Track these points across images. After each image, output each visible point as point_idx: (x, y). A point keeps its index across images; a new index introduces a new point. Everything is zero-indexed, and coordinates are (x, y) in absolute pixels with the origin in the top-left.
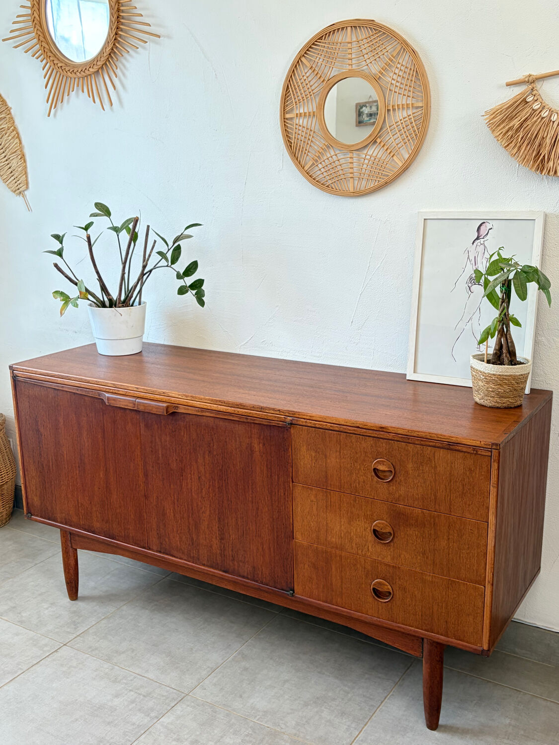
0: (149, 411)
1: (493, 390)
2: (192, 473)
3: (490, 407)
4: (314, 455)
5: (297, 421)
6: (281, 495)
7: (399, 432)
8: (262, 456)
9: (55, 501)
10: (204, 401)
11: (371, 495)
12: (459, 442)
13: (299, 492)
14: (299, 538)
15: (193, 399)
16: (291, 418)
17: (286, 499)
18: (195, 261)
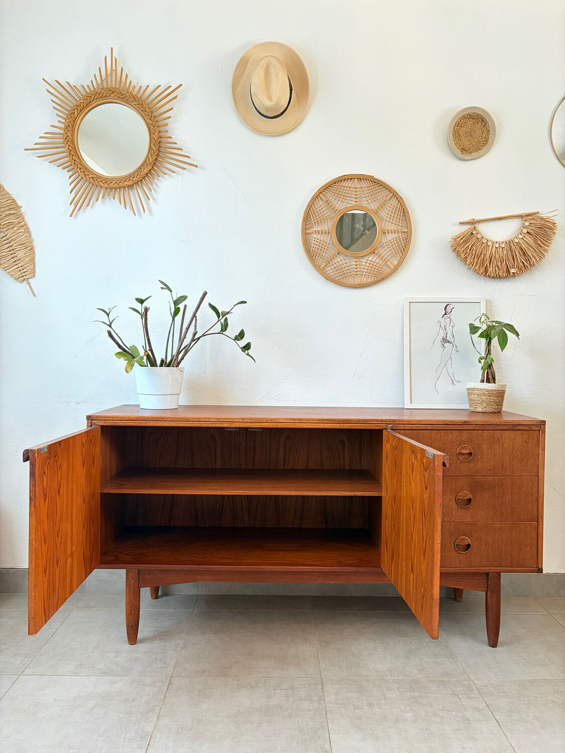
1: (493, 401)
5: (397, 426)
11: (456, 473)
15: (300, 422)
18: (243, 330)
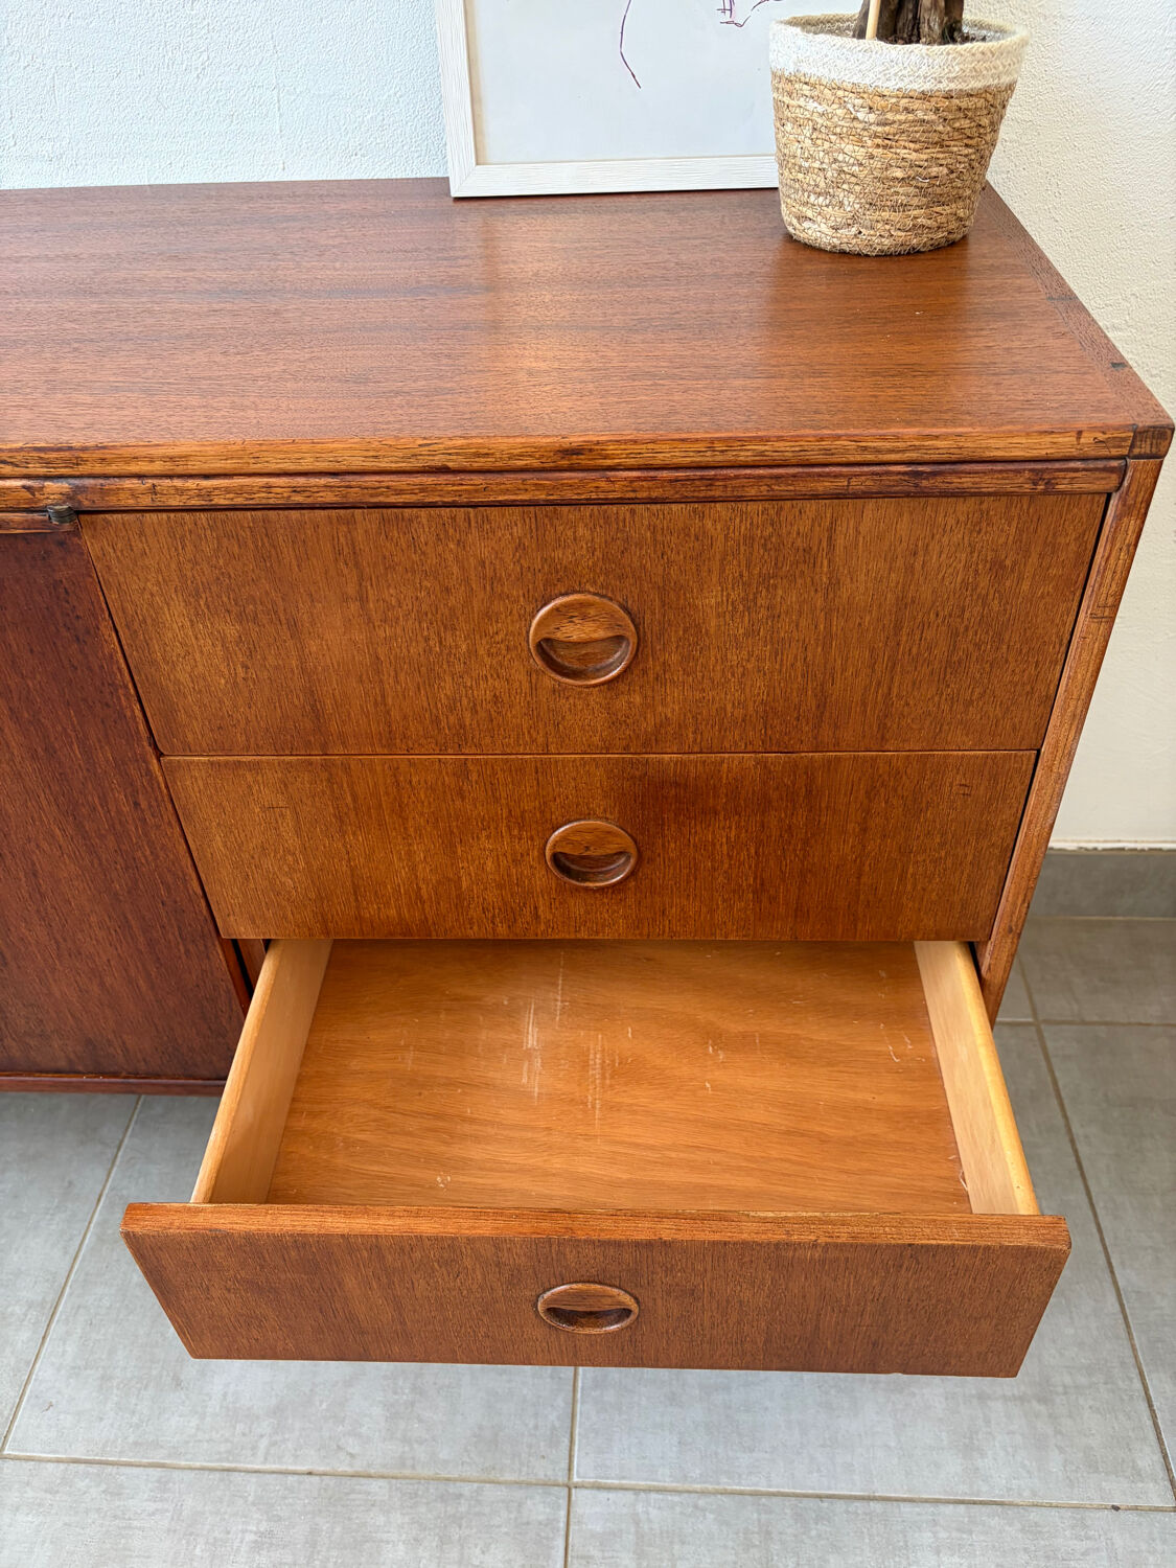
1: (911, 173)
3: (885, 256)
4: (231, 631)
5: (103, 492)
6: (119, 812)
7: (660, 459)
11: (534, 741)
12: (965, 454)
13: (197, 784)
14: (245, 930)
16: (64, 486)
17: (149, 817)
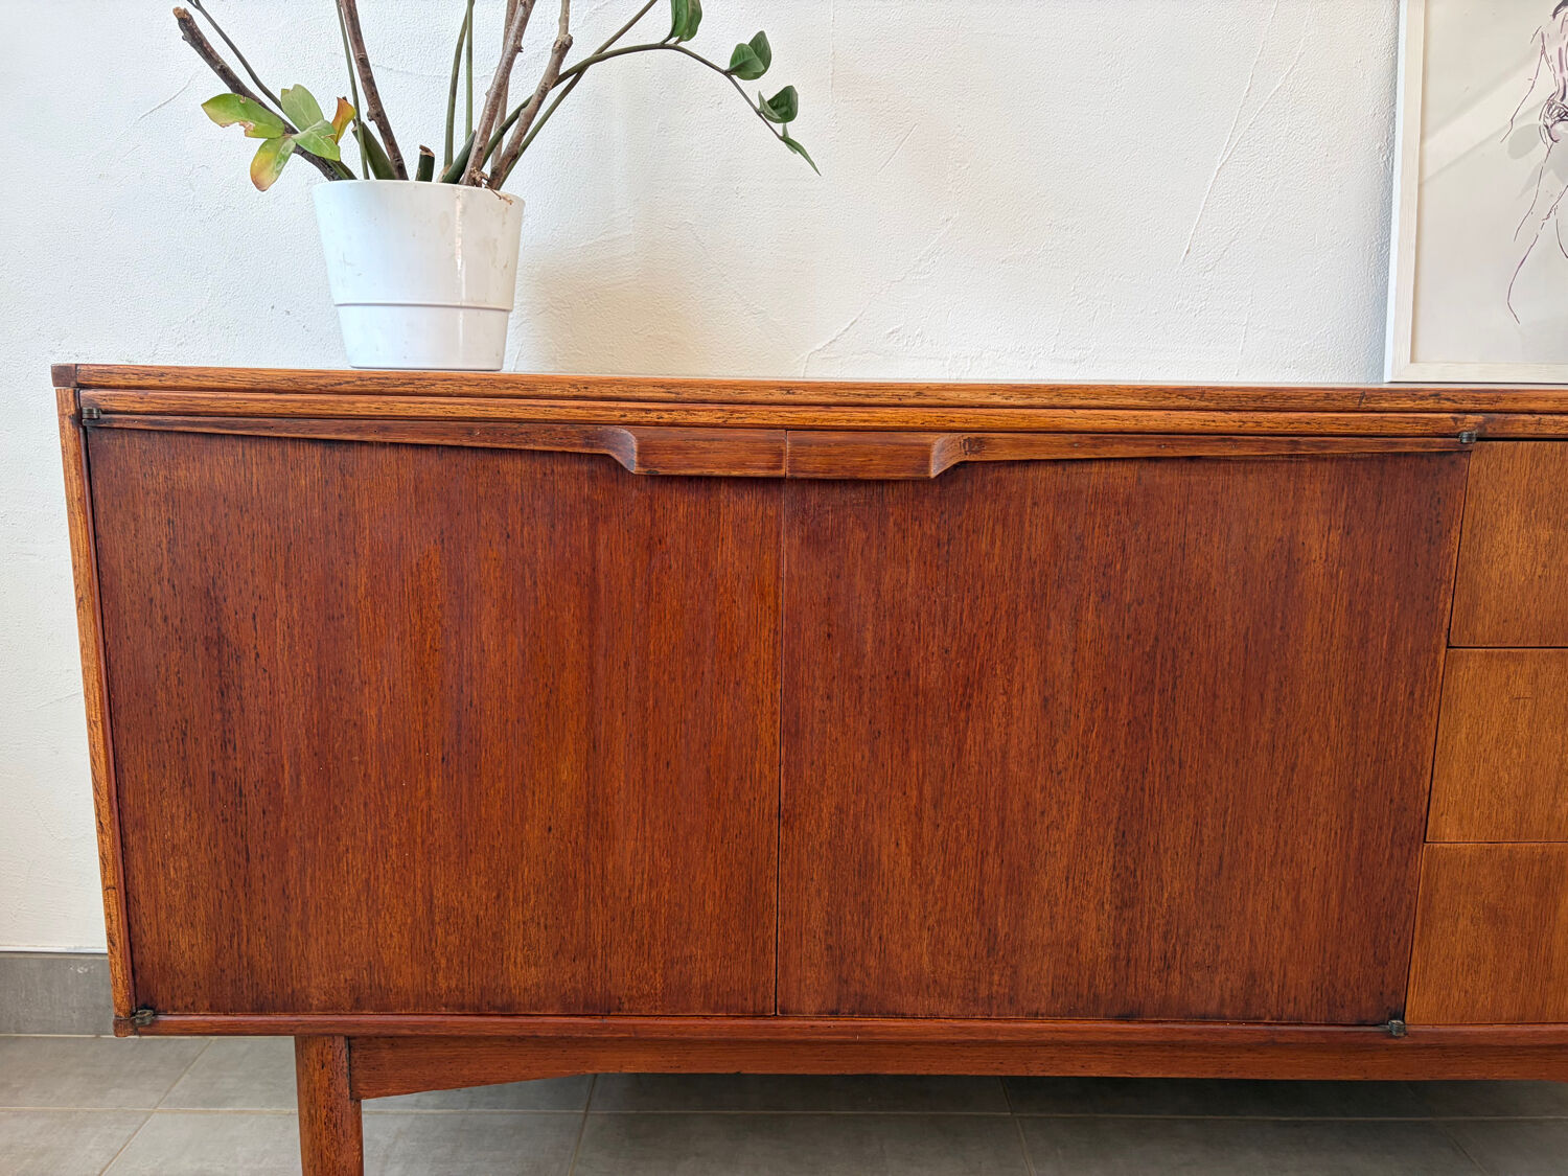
0: (848, 475)
2: (1016, 686)
4: (1544, 535)
5: (1505, 423)
6: (1394, 701)
8: (1332, 576)
9: (302, 925)
10: (1110, 403)
13: (1469, 674)
14: (1450, 832)
15: (1056, 401)
16: (1480, 418)
17: (1416, 707)
18: (762, 34)
